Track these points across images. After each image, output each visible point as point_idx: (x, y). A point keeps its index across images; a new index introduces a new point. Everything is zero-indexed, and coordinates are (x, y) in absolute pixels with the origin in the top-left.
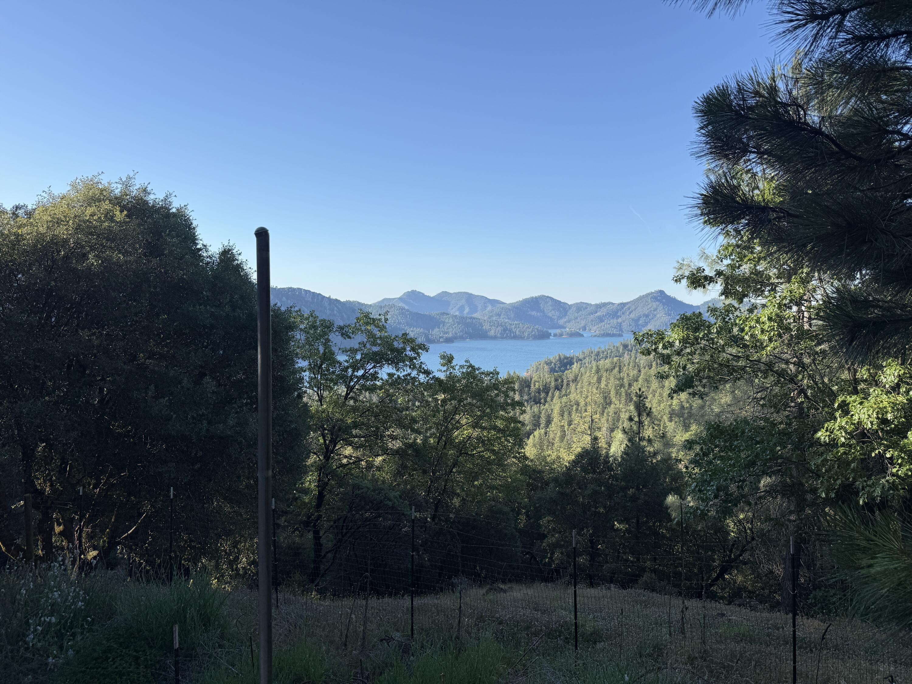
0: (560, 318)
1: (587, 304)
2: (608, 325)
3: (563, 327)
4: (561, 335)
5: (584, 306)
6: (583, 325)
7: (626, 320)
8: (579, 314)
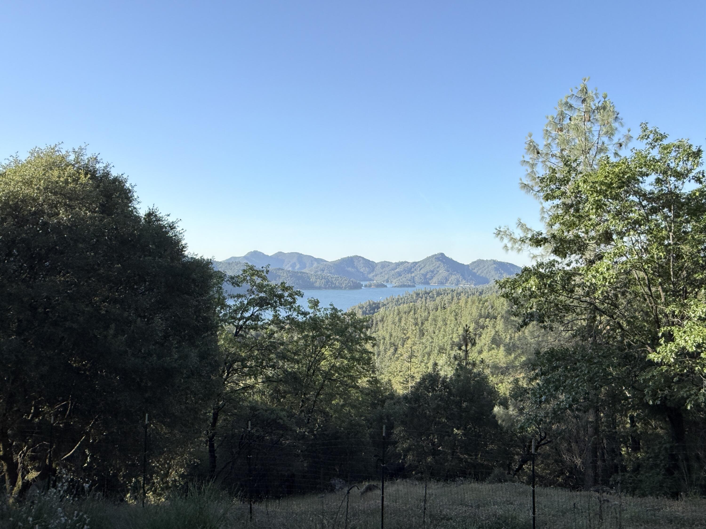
0: (369, 273)
1: (389, 263)
2: (405, 279)
3: (371, 280)
4: (370, 286)
5: (387, 264)
6: (386, 278)
7: (417, 274)
8: (384, 270)
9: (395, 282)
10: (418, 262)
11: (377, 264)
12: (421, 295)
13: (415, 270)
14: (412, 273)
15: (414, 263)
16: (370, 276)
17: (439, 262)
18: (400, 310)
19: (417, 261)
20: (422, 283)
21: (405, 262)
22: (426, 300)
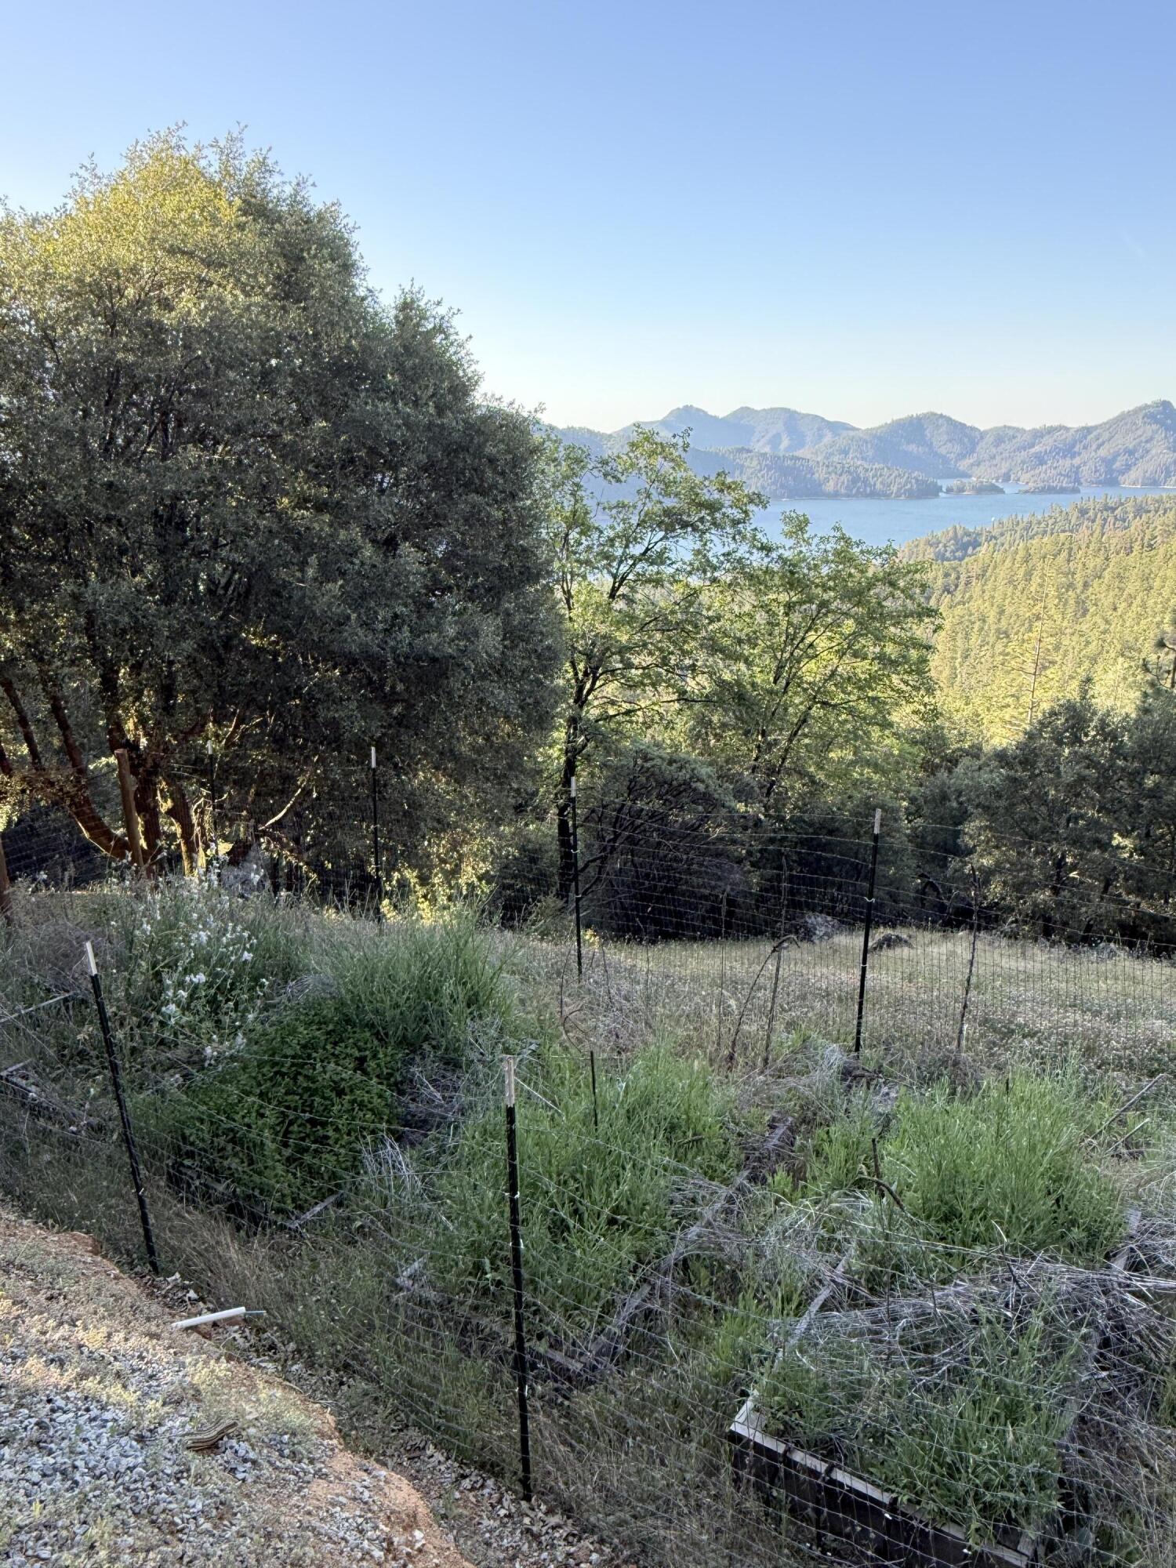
0: (962, 456)
1: (1018, 430)
2: (1054, 470)
3: (964, 475)
4: (961, 490)
5: (1011, 433)
6: (1004, 471)
7: (1088, 461)
8: (1000, 449)
9: (1028, 479)
10: (1095, 428)
11: (983, 435)
12: (1091, 513)
13: (1085, 448)
14: (1073, 457)
15: (1083, 428)
16: (963, 465)
17: (1154, 427)
18: (1032, 552)
19: (1091, 424)
20: (1099, 483)
21: (1061, 428)
22: (1103, 526)
